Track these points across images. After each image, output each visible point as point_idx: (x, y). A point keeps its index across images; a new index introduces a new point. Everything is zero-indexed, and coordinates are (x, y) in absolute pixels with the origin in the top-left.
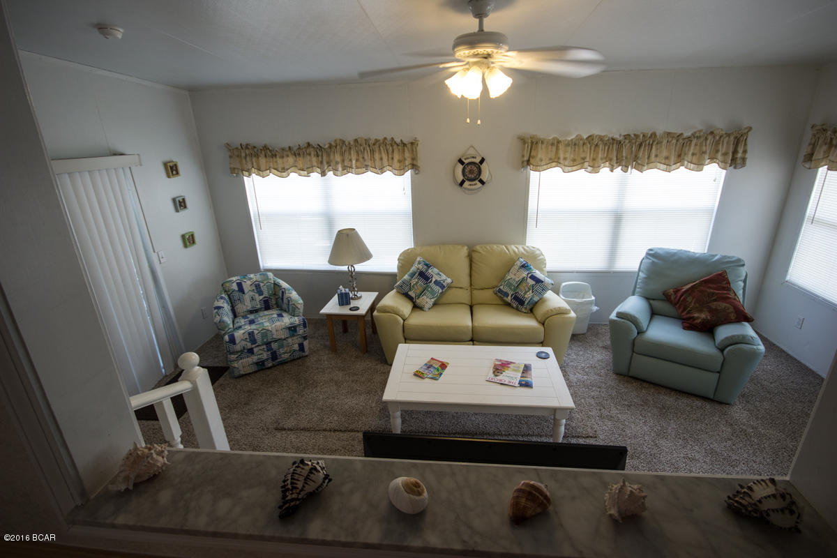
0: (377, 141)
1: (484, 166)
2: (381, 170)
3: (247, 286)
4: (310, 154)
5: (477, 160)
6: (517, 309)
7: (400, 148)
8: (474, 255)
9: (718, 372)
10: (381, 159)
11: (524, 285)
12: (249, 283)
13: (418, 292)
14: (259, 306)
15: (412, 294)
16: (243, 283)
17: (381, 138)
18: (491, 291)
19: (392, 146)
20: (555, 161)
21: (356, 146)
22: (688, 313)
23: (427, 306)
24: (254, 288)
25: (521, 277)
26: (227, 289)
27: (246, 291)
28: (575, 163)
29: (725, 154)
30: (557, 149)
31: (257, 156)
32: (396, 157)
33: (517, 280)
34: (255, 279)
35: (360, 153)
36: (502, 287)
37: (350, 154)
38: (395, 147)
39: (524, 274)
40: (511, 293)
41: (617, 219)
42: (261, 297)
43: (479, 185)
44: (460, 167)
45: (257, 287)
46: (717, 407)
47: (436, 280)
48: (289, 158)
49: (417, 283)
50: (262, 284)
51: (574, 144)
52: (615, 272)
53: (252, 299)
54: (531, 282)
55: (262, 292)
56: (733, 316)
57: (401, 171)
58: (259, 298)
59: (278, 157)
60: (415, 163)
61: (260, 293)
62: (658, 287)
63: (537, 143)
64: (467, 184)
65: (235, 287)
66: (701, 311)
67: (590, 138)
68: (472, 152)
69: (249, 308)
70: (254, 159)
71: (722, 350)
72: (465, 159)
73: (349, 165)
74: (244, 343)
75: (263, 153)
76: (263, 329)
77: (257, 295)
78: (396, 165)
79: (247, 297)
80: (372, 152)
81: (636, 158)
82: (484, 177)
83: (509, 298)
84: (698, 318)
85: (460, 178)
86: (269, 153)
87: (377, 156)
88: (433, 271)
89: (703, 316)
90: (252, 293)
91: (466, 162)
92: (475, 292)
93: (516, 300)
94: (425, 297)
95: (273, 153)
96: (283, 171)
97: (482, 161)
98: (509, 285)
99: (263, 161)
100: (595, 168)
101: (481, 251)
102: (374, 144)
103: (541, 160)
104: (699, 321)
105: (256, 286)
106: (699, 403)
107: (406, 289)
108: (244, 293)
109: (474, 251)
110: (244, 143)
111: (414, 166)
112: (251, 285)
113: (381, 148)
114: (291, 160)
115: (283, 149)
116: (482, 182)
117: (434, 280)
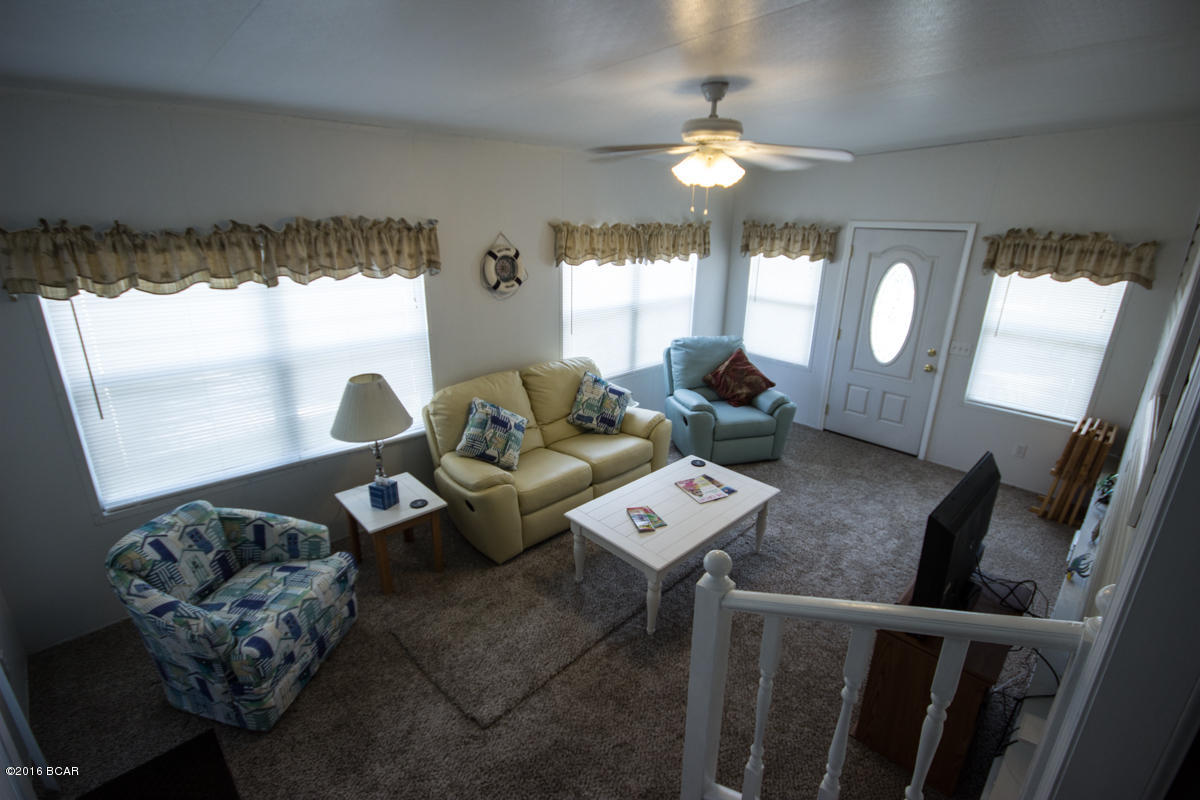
0: (376, 223)
1: (519, 261)
2: (386, 272)
3: (172, 541)
4: (239, 244)
5: (512, 253)
6: (606, 433)
7: (412, 234)
8: (530, 380)
9: (774, 434)
10: (384, 253)
11: (608, 402)
12: (173, 535)
13: (501, 446)
14: (212, 577)
15: (492, 452)
16: (162, 540)
17: (383, 218)
18: (563, 421)
19: (399, 231)
20: (592, 253)
21: (336, 231)
22: (733, 391)
23: (516, 462)
24: (191, 542)
25: (601, 394)
26: (139, 566)
27: (177, 553)
28: (605, 255)
29: (700, 245)
30: (592, 239)
31: (91, 248)
32: (406, 249)
33: (597, 398)
34: (181, 524)
35: (343, 242)
36: (581, 412)
37: (326, 244)
38: (405, 233)
39: (602, 389)
40: (595, 416)
41: (635, 313)
42: (211, 556)
43: (517, 285)
44: (492, 263)
45: (196, 538)
46: (771, 465)
47: (515, 424)
48: (183, 253)
49: (495, 434)
50: (202, 529)
51: (605, 232)
52: (637, 372)
53: (196, 566)
54: (614, 397)
55: (208, 543)
56: (764, 385)
57: (413, 272)
58: (206, 559)
59: (150, 250)
60: (433, 257)
61: (206, 547)
62: (697, 375)
63: (573, 231)
64: (503, 286)
65: (152, 554)
66: (741, 388)
67: (617, 227)
68: (501, 242)
69: (195, 588)
70: (82, 257)
71: (771, 414)
72: (499, 251)
73: (328, 264)
74: (284, 644)
75: (109, 241)
76: (305, 601)
77: (201, 554)
78: (408, 262)
79: (184, 566)
80: (367, 241)
81: (649, 250)
82: (521, 275)
83: (595, 422)
84: (741, 394)
85: (493, 278)
86: (126, 240)
87: (376, 248)
88: (505, 413)
89: (745, 391)
90: (189, 555)
91: (499, 255)
92: (545, 428)
93: (604, 423)
94: (511, 451)
95: (138, 241)
96: (166, 279)
97: (517, 255)
98: (590, 406)
99: (109, 260)
100: (620, 262)
101: (538, 372)
102: (371, 228)
103: (579, 252)
104: (744, 396)
105: (192, 537)
106: (766, 466)
107: (480, 448)
108: (175, 560)
109: (528, 375)
110: (53, 219)
111: (433, 265)
112: (181, 538)
113: (383, 236)
114: (189, 256)
115: (168, 234)
116: (519, 282)
117: (513, 424)
